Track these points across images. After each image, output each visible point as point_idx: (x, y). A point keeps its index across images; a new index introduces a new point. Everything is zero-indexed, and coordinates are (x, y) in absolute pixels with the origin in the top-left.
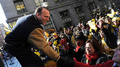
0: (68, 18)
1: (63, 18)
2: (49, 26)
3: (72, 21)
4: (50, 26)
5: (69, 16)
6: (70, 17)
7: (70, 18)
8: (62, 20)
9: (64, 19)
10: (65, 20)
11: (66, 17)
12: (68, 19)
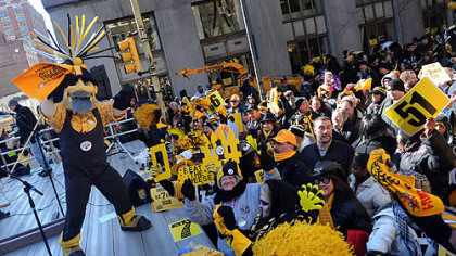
0: (313, 16)
1: (287, 17)
2: (221, 45)
3: (326, 35)
4: (225, 43)
5: (320, 11)
6: (323, 14)
7: (320, 19)
8: (284, 23)
9: (292, 21)
10: (298, 26)
11: (306, 13)
12: (310, 23)
